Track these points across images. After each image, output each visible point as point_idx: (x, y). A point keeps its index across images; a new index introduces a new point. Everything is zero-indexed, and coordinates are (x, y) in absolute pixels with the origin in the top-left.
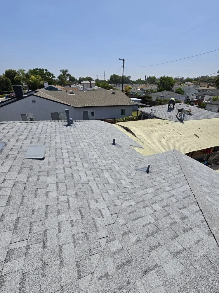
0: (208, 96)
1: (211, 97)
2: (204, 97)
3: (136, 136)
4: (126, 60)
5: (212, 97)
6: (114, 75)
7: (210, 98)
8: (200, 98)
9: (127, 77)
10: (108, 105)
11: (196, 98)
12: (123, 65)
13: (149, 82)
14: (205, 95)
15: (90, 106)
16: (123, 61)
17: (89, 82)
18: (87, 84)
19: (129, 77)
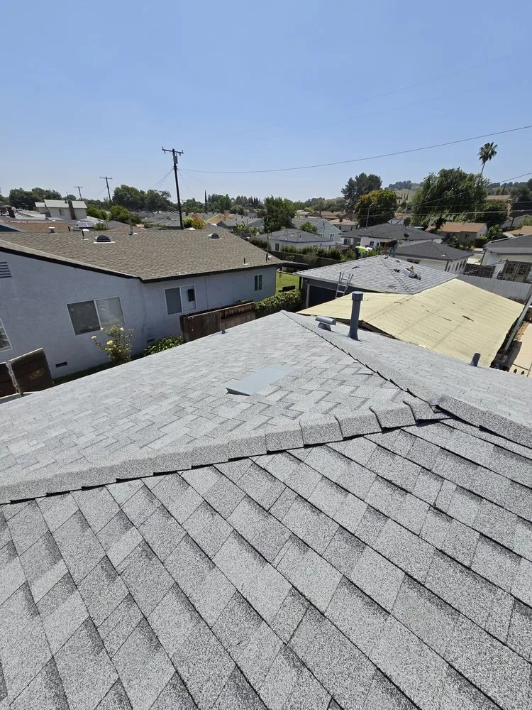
0: (367, 238)
1: (372, 240)
2: (359, 240)
3: (394, 338)
4: (180, 153)
5: (376, 241)
6: (125, 188)
7: (372, 243)
8: (352, 243)
9: (160, 194)
10: (227, 268)
11: (345, 243)
12: (175, 164)
13: (216, 207)
14: (362, 236)
15: (186, 273)
16: (174, 154)
17: (67, 206)
18: (60, 210)
19: (164, 193)
